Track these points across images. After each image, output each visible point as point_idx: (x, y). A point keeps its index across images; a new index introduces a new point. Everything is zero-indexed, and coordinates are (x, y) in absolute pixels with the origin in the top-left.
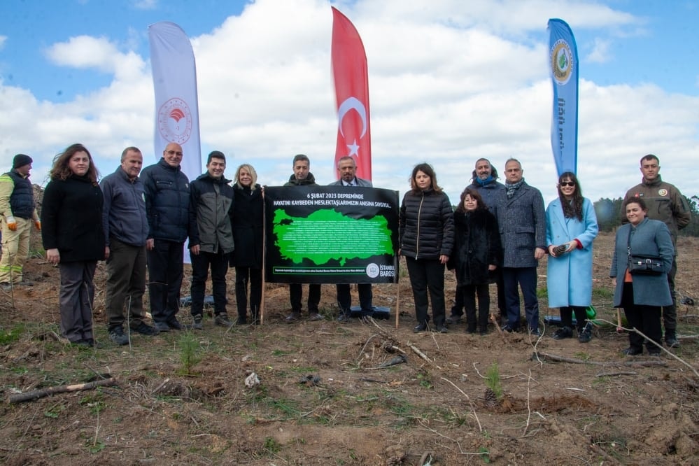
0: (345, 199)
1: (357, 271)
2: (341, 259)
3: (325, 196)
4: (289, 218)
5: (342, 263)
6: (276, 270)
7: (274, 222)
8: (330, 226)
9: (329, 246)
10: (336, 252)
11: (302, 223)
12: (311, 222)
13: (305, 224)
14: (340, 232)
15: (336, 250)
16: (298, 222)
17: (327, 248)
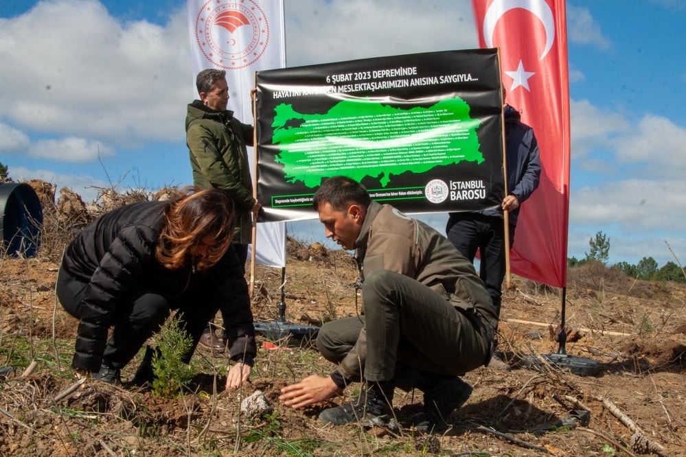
0: (386, 79)
1: (409, 193)
2: (382, 175)
3: (353, 77)
4: (298, 116)
5: (385, 181)
6: (277, 202)
7: (273, 125)
8: (363, 124)
9: (363, 156)
10: (374, 164)
11: (318, 123)
12: (333, 120)
13: (325, 124)
14: (379, 132)
15: (374, 162)
16: (313, 121)
17: (360, 159)
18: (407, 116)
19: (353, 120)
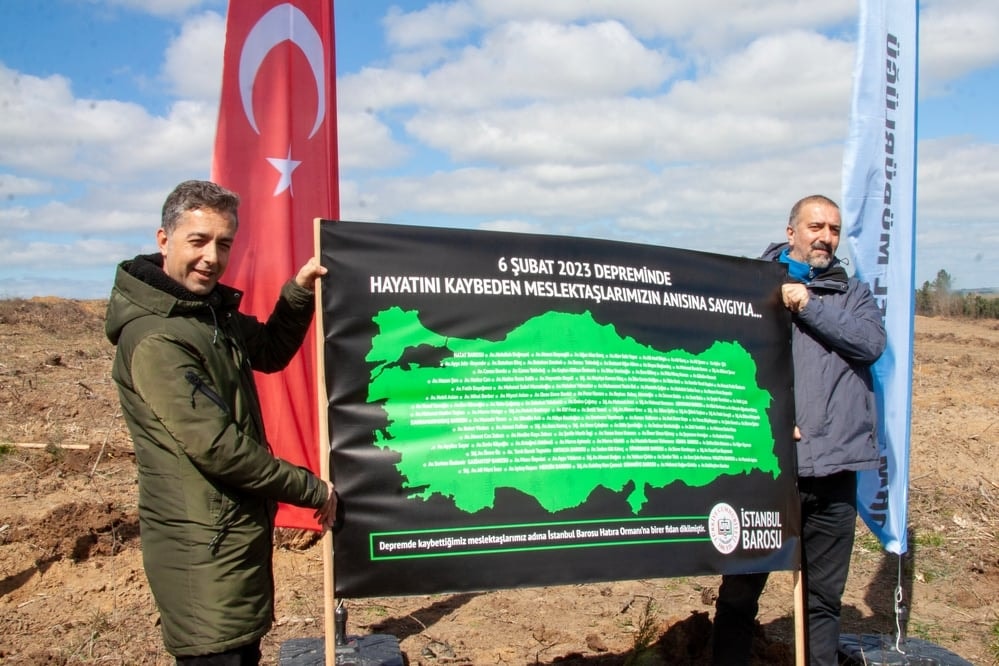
0: (618, 282)
1: (684, 529)
2: (630, 487)
3: (557, 268)
4: (436, 340)
5: (637, 501)
6: (383, 546)
8: (584, 370)
9: (588, 441)
10: (613, 461)
11: (484, 359)
12: (519, 355)
13: (500, 363)
14: (618, 391)
15: (612, 457)
16: (470, 355)
17: (583, 449)
18: (665, 363)
19: (563, 359)
